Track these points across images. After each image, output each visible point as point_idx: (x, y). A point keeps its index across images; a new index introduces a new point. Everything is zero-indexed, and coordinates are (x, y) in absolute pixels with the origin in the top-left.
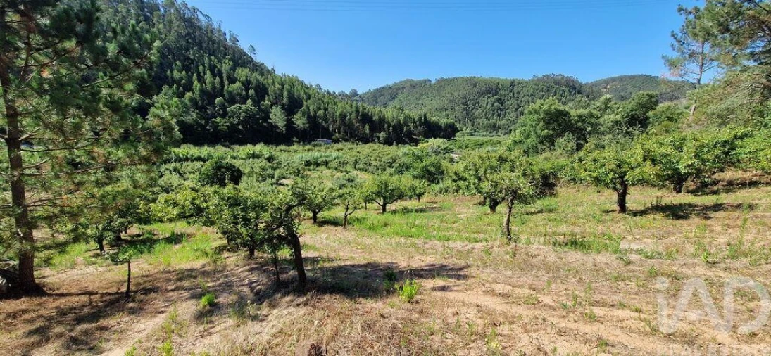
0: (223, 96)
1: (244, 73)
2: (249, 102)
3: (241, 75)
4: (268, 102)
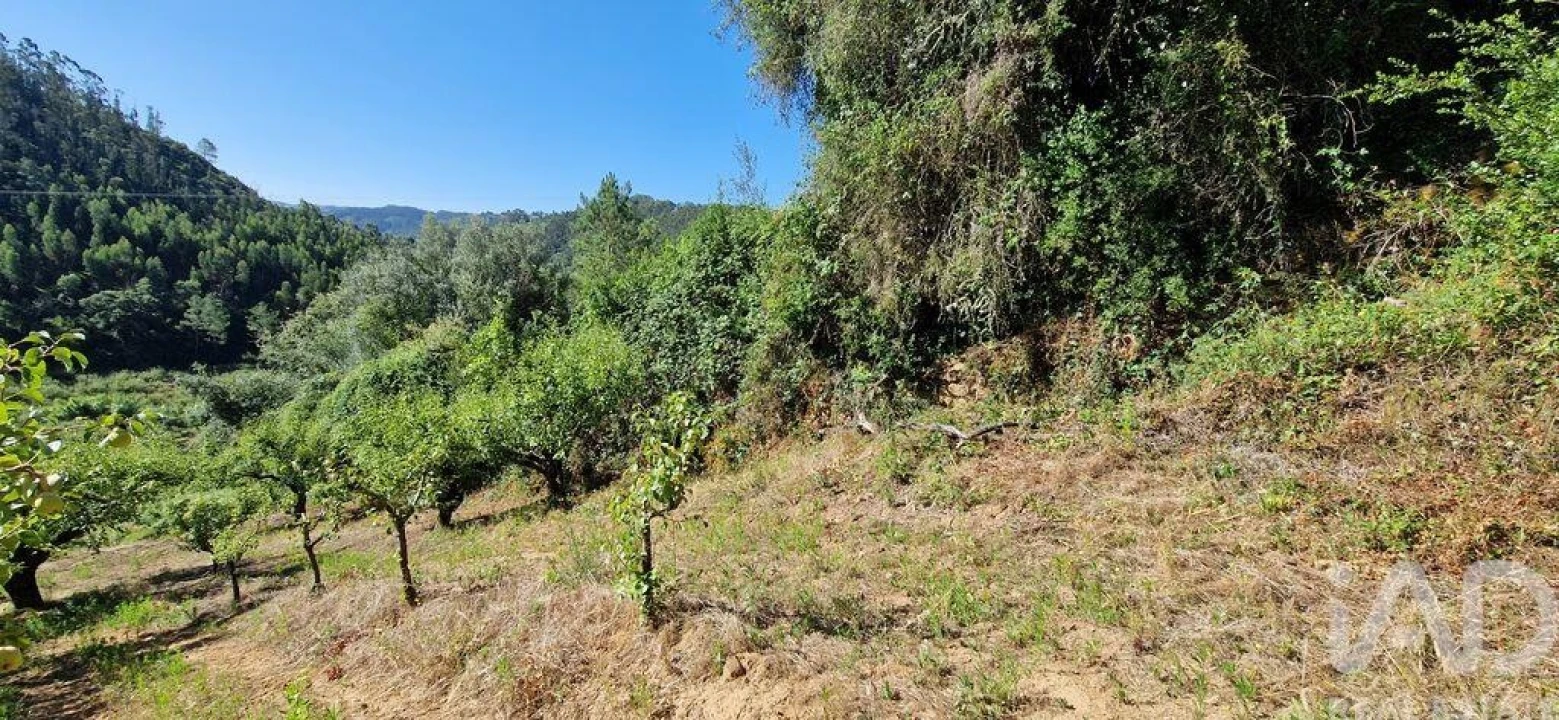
0: (79, 268)
1: (149, 219)
2: (144, 283)
3: (140, 221)
4: (193, 282)
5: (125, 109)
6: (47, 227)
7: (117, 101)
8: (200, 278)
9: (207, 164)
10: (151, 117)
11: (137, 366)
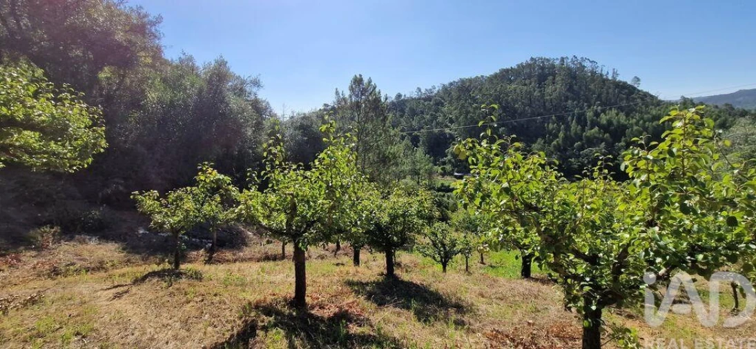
0: (581, 140)
1: (608, 117)
2: (603, 145)
3: (604, 119)
4: (623, 143)
5: (604, 73)
6: (574, 125)
7: (602, 70)
8: (626, 141)
9: (635, 88)
10: (614, 73)
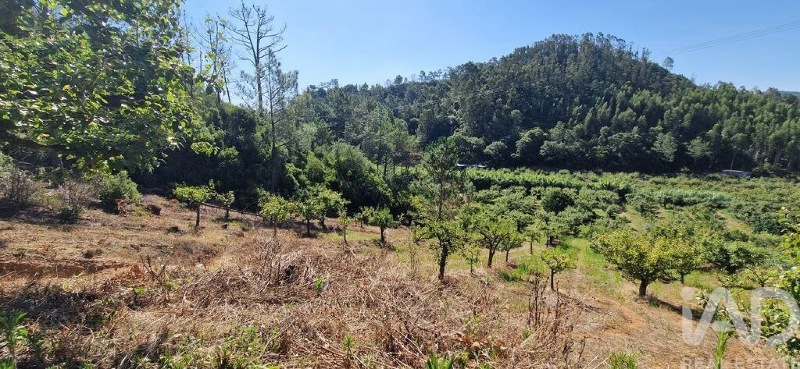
0: (609, 125)
1: (641, 98)
2: (636, 129)
3: (636, 100)
4: (659, 128)
5: (634, 51)
6: (601, 107)
7: (631, 48)
8: (663, 126)
9: (667, 71)
10: (644, 53)
11: (628, 170)
